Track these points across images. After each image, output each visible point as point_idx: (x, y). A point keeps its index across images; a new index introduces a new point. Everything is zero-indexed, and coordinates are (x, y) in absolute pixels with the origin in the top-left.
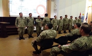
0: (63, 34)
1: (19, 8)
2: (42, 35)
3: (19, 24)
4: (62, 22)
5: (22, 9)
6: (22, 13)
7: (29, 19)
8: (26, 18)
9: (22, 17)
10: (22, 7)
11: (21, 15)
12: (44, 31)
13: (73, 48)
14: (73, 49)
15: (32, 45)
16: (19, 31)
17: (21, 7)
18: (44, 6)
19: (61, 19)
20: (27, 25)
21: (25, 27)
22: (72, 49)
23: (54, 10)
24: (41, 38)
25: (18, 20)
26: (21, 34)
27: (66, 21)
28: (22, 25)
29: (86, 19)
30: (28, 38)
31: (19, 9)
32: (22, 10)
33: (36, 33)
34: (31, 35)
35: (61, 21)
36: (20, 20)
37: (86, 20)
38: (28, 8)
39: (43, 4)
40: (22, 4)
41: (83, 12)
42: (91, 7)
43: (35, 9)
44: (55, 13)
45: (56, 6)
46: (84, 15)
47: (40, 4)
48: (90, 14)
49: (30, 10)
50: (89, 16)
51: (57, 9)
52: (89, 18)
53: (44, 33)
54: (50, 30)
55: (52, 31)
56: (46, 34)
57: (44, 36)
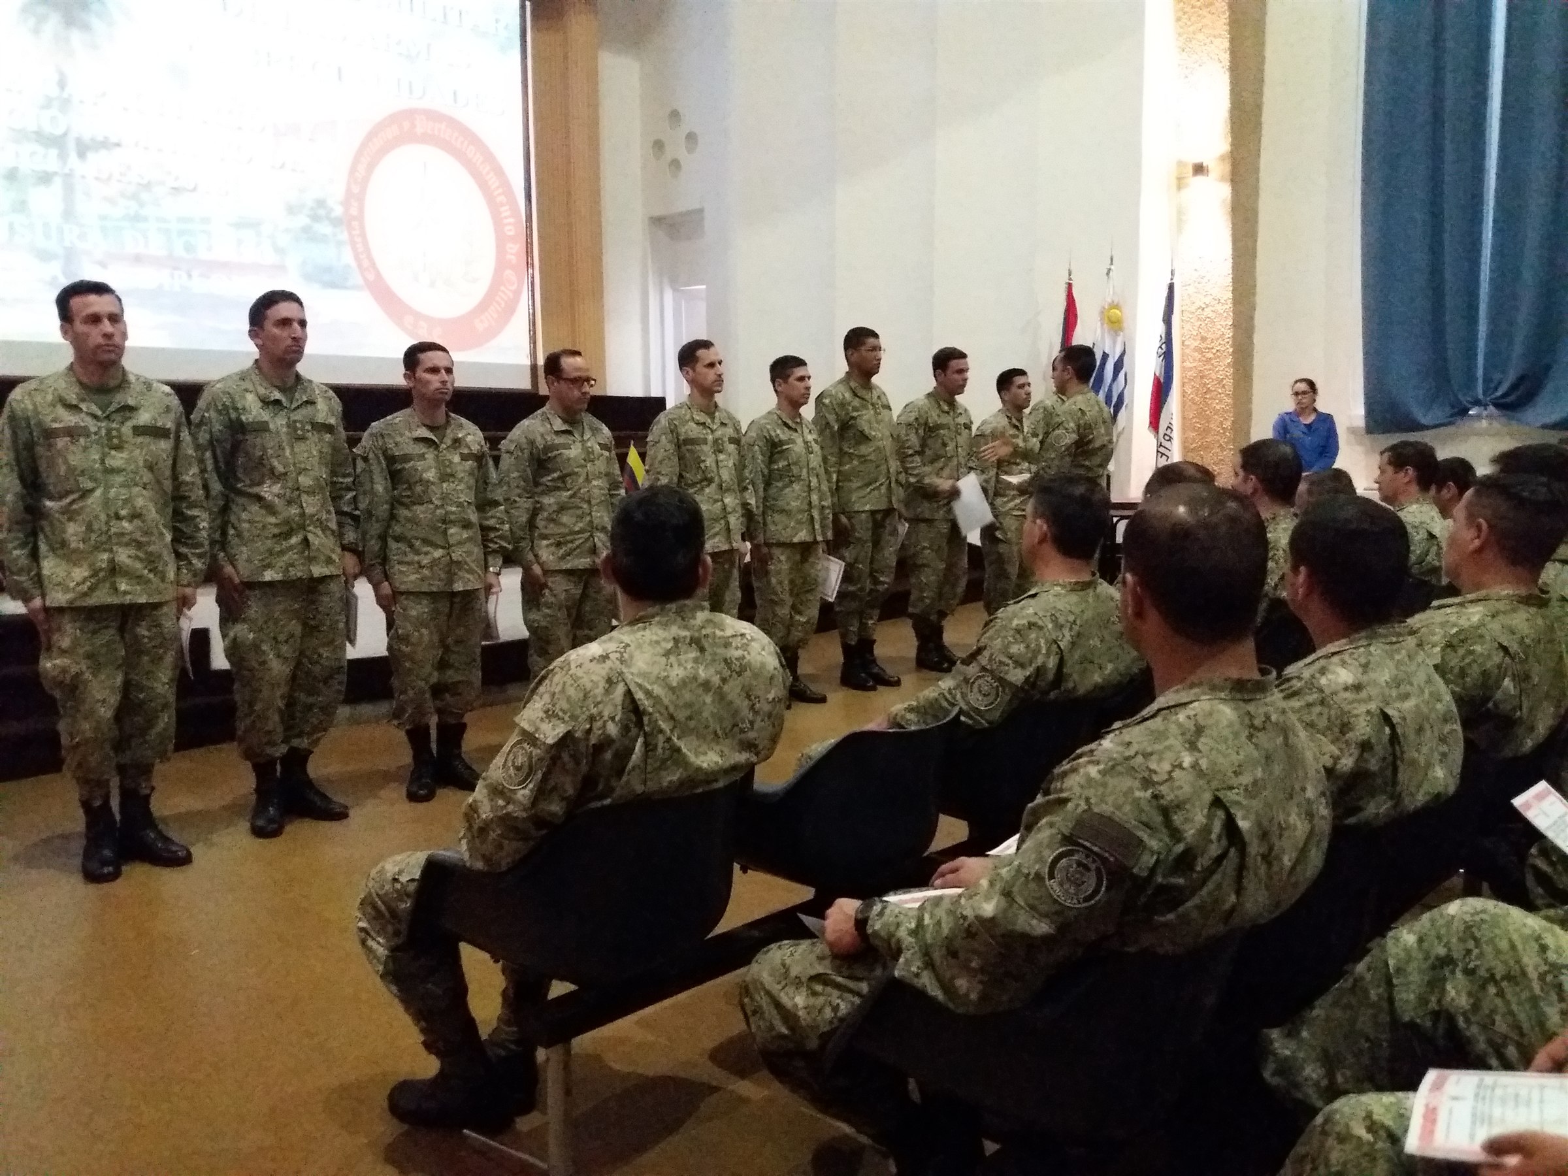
0: (838, 697)
1: (12, 176)
2: (551, 733)
3: (73, 531)
4: (815, 460)
5: (69, 189)
6: (100, 289)
7: (253, 410)
8: (188, 393)
9: (123, 383)
10: (83, 149)
11: (95, 336)
12: (594, 649)
13: (1058, 913)
14: (1063, 929)
15: (380, 947)
16: (73, 687)
17: (50, 160)
19: (793, 403)
20: (221, 542)
21: (186, 602)
22: (1042, 928)
23: (656, 221)
24: (541, 793)
25: (50, 434)
26: (120, 745)
27: (864, 438)
28: (123, 556)
29: (1161, 391)
30: (244, 825)
31: (21, 206)
32: (68, 214)
33: (384, 707)
34: (297, 759)
35: (798, 447)
36: (72, 433)
37: (1155, 423)
38: (194, 189)
39: (455, 101)
40: (62, 84)
41: (1108, 274)
42: (1222, 179)
43: (322, 212)
44: (675, 290)
45: (691, 138)
46: (1121, 329)
47: (411, 92)
48: (1207, 306)
49: (238, 225)
50: (1196, 344)
51: (701, 211)
52: (1202, 377)
53: (586, 697)
54: (675, 631)
55: (706, 636)
56: (617, 718)
57: (599, 748)
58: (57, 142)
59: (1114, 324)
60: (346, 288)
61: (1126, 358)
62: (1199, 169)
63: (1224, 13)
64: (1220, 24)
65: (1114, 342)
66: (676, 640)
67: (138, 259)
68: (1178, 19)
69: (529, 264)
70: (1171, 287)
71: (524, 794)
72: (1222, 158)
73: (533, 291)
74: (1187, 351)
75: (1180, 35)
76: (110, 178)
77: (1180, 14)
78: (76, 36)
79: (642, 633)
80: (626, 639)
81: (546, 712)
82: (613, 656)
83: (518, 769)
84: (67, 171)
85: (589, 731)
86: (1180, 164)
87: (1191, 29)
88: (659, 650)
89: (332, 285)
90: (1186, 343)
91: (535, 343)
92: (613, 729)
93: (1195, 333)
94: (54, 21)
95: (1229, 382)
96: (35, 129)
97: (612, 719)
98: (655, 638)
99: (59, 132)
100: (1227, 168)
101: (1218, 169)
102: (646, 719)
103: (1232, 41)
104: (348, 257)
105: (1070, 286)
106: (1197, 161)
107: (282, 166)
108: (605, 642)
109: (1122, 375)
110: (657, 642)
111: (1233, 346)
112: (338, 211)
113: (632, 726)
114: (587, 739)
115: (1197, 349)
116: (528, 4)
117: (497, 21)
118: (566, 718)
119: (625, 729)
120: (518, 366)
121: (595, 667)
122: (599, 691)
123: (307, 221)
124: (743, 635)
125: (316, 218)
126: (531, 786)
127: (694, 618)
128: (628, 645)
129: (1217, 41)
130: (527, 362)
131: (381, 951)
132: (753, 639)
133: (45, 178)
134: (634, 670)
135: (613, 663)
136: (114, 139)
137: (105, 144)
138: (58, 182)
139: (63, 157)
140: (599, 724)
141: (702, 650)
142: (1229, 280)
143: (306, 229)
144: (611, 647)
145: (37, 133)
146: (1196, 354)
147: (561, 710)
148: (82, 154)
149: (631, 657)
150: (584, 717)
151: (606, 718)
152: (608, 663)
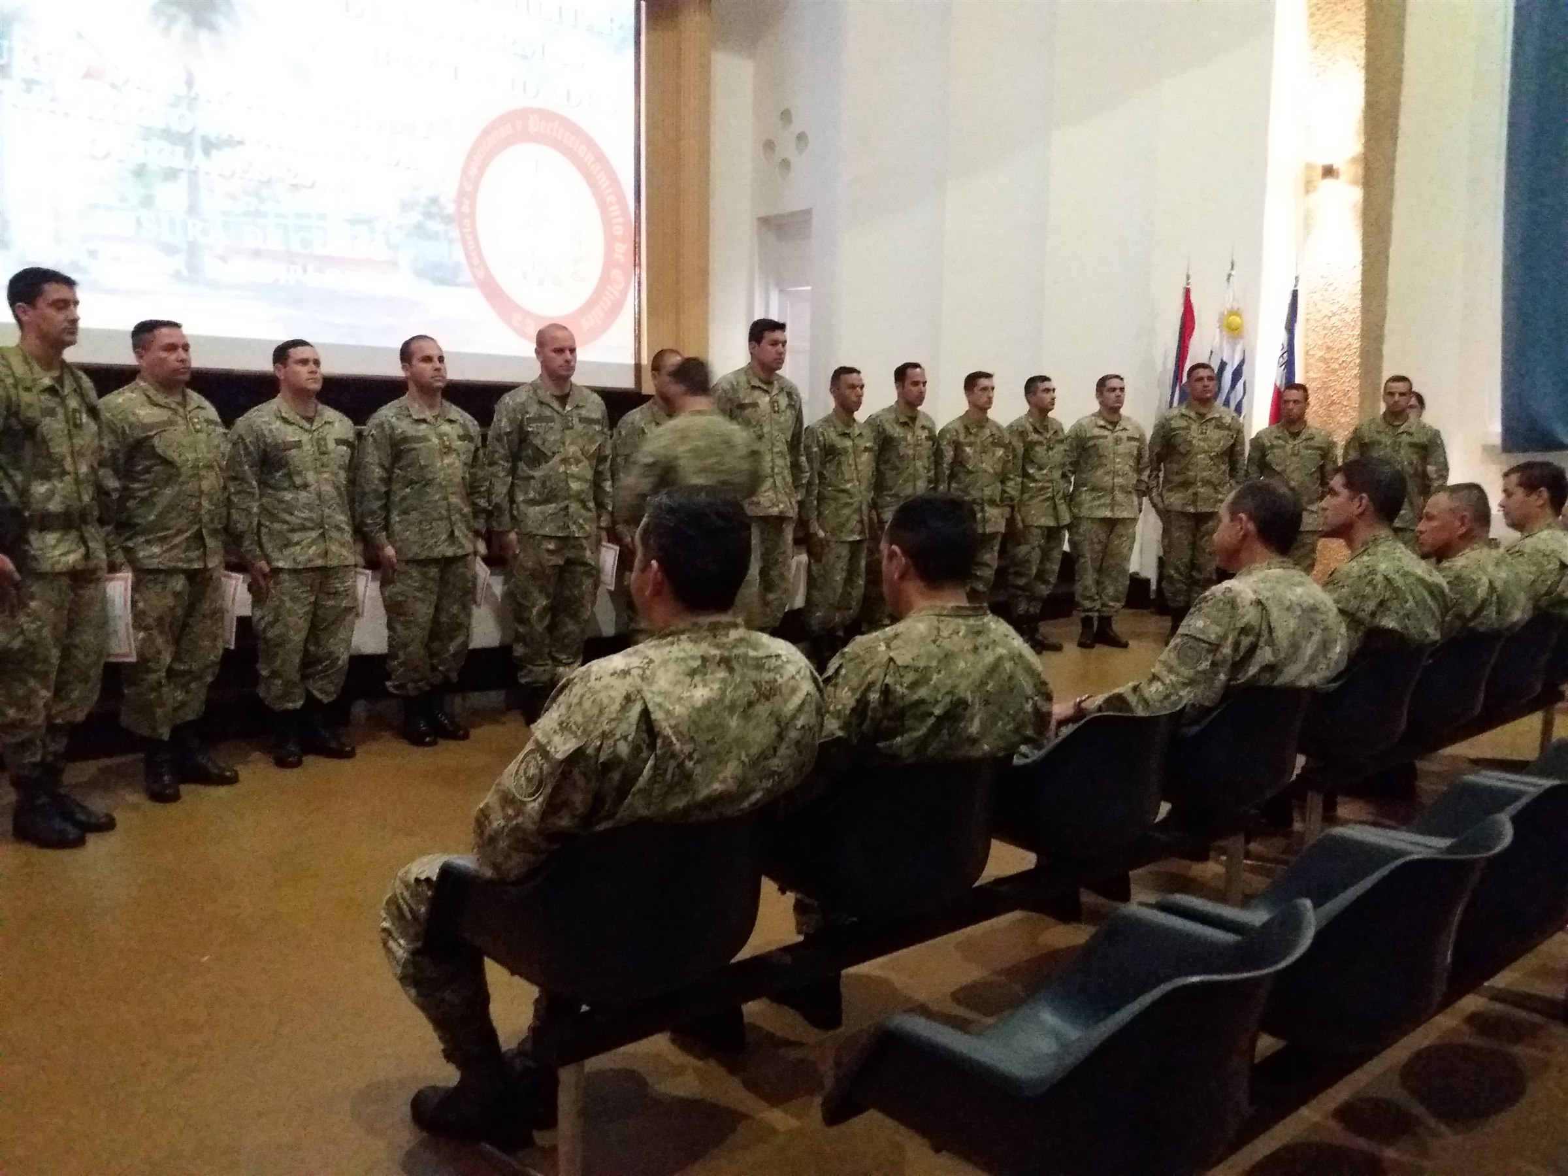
1: (140, 172)
5: (193, 186)
10: (209, 146)
12: (617, 661)
17: (175, 157)
23: (765, 221)
31: (148, 201)
32: (193, 209)
38: (312, 186)
39: (568, 100)
40: (190, 84)
41: (1228, 279)
42: (1354, 182)
43: (434, 209)
44: (781, 291)
45: (801, 137)
46: (1240, 337)
47: (525, 90)
48: (1334, 314)
49: (353, 221)
50: (1321, 354)
51: (807, 212)
52: (1327, 389)
53: (601, 712)
54: (706, 648)
55: (737, 657)
56: (630, 738)
57: (608, 767)
58: (184, 140)
59: (1233, 331)
60: (457, 285)
61: (1245, 367)
62: (1329, 172)
63: (1360, 8)
64: (1357, 21)
65: (1234, 351)
66: (704, 659)
67: (257, 253)
68: (1312, 15)
69: (637, 264)
70: (1295, 295)
71: (534, 806)
72: (1354, 161)
73: (639, 291)
74: (1311, 361)
75: (1313, 32)
76: (233, 174)
77: (1314, 9)
78: (204, 36)
79: (668, 649)
80: (652, 653)
81: (561, 724)
82: (635, 672)
83: (529, 780)
84: (192, 168)
85: (599, 749)
86: (1309, 167)
87: (1325, 26)
88: (683, 667)
89: (442, 281)
90: (1311, 352)
91: (639, 342)
92: (623, 749)
93: (1320, 343)
94: (184, 21)
95: (1355, 395)
96: (164, 126)
97: (625, 738)
98: (682, 655)
99: (186, 130)
100: (1359, 170)
101: (1349, 170)
102: (659, 742)
103: (1369, 37)
104: (459, 255)
105: (1187, 292)
106: (1327, 162)
107: (397, 164)
108: (629, 655)
109: (1240, 385)
110: (683, 659)
111: (1361, 357)
112: (451, 209)
113: (644, 746)
114: (597, 756)
115: (1323, 360)
116: (643, 4)
117: (612, 20)
118: (579, 733)
119: (636, 749)
120: (621, 366)
121: (614, 681)
122: (616, 707)
123: (421, 218)
124: (778, 656)
125: (428, 215)
126: (541, 799)
127: (727, 635)
128: (651, 661)
129: (1354, 38)
130: (631, 361)
131: (401, 953)
132: (788, 662)
133: (171, 174)
134: (655, 688)
135: (633, 680)
136: (237, 138)
137: (231, 143)
138: (183, 179)
139: (189, 155)
140: (611, 742)
141: (731, 670)
142: (1358, 287)
143: (419, 226)
144: (635, 661)
145: (164, 131)
146: (1321, 365)
147: (575, 723)
148: (207, 152)
149: (654, 674)
150: (597, 733)
151: (618, 736)
152: (629, 679)
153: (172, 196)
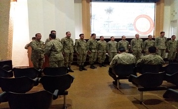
18: (149, 17)
45: (176, 13)
51: (177, 20)
67: (114, 29)
91: (154, 34)
104: (134, 28)
137: (112, 21)
139: (108, 23)
153: (107, 26)
